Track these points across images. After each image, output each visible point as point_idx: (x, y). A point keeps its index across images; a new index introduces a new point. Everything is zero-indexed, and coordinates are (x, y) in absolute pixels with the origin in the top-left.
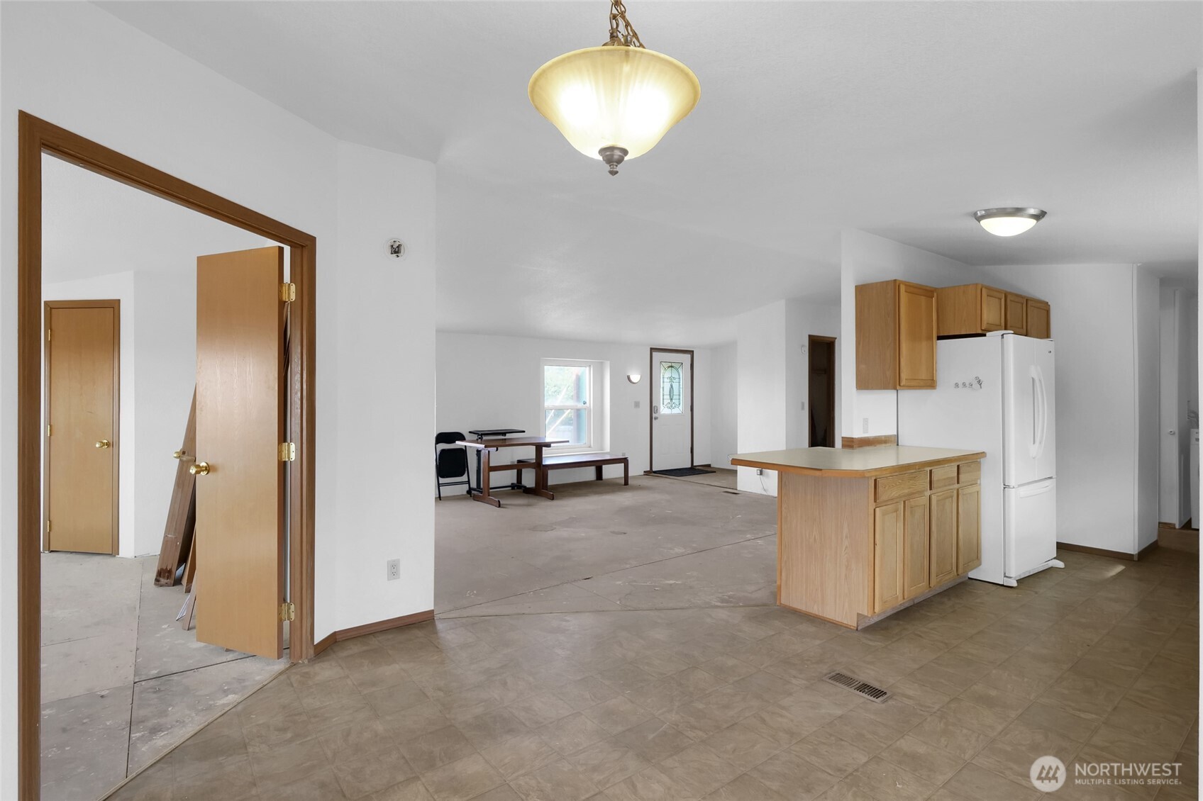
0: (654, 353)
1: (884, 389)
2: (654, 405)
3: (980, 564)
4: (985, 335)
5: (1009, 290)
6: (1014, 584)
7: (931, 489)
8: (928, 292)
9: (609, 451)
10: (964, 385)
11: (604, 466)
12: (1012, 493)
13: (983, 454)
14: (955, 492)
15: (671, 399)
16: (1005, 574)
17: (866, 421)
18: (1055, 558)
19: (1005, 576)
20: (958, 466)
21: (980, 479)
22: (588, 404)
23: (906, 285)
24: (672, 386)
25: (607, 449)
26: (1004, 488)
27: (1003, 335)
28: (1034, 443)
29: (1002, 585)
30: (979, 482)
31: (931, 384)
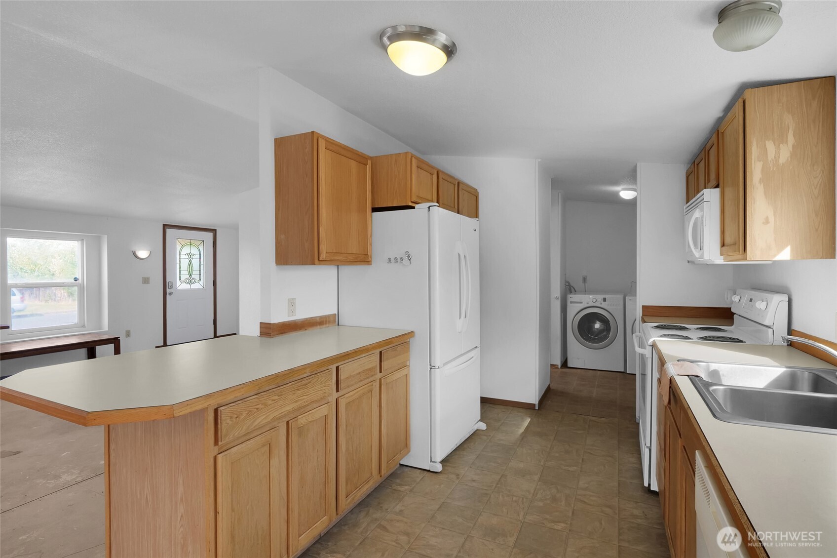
0: (168, 231)
1: (303, 264)
2: (168, 280)
3: (409, 451)
4: (414, 208)
5: (441, 169)
6: (439, 468)
7: (337, 391)
8: (361, 159)
9: (107, 330)
10: (396, 259)
11: (97, 348)
12: (437, 373)
13: (411, 334)
14: (378, 381)
15: (190, 276)
16: (431, 458)
17: (292, 302)
18: (480, 421)
19: (431, 461)
20: (381, 352)
21: (409, 360)
22: (80, 281)
23: (326, 140)
24: (190, 261)
25: (106, 328)
26: (431, 368)
27: (429, 208)
28: (460, 318)
29: (429, 471)
30: (408, 364)
31: (363, 258)
